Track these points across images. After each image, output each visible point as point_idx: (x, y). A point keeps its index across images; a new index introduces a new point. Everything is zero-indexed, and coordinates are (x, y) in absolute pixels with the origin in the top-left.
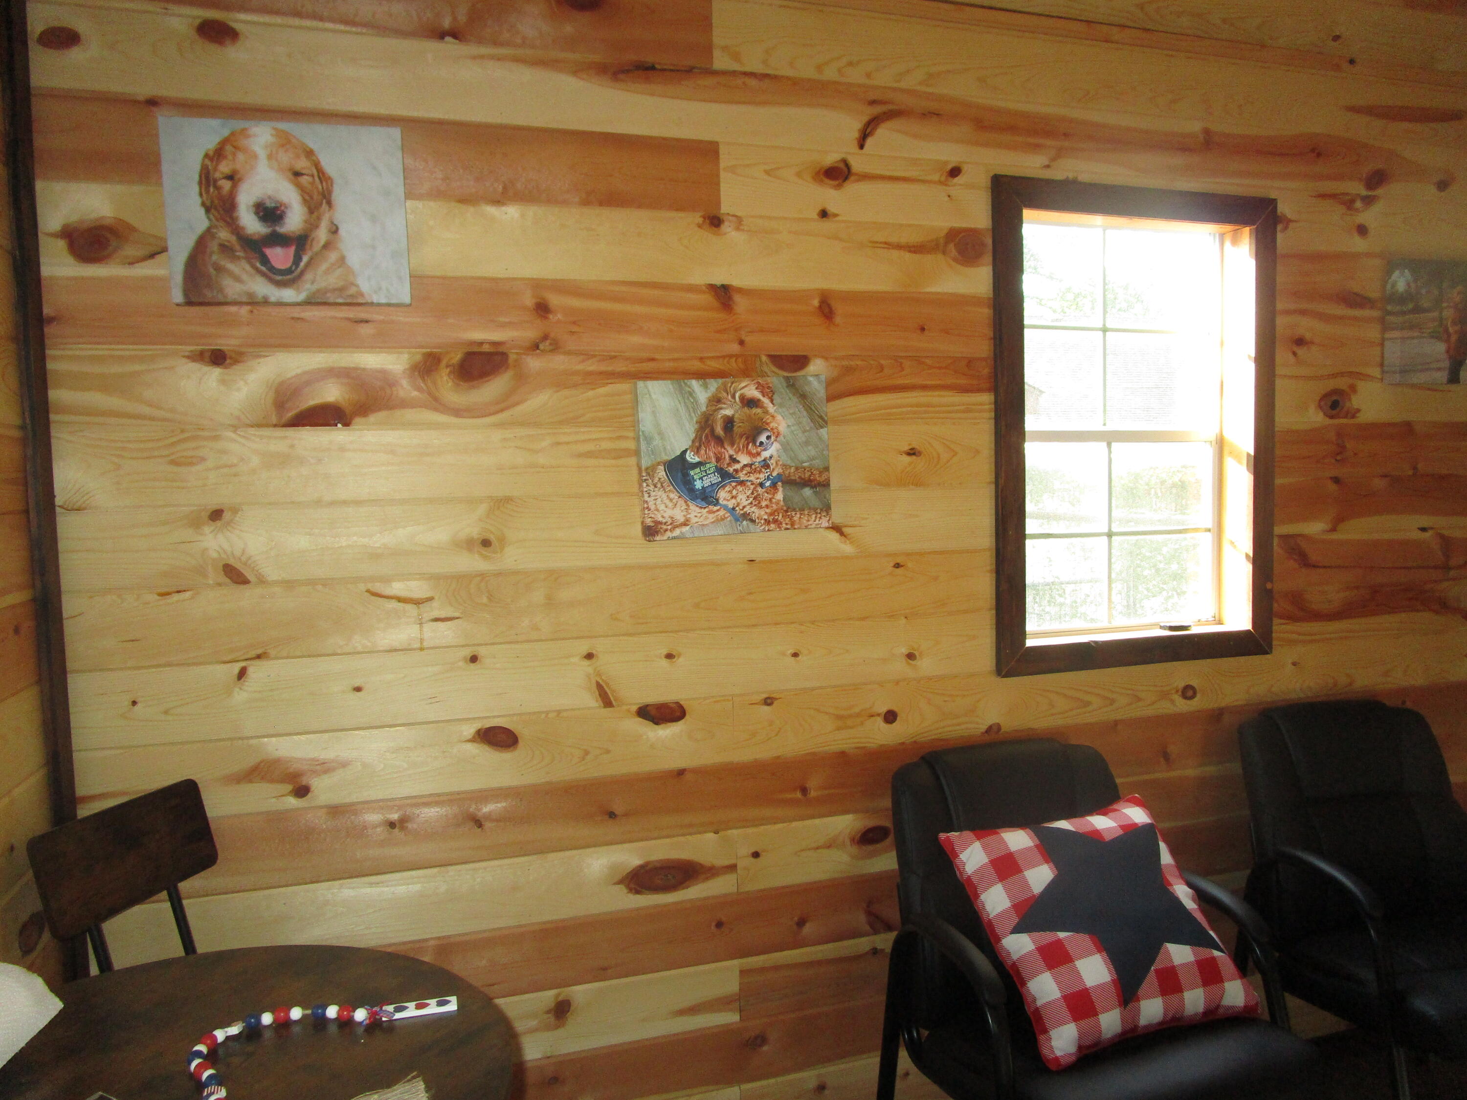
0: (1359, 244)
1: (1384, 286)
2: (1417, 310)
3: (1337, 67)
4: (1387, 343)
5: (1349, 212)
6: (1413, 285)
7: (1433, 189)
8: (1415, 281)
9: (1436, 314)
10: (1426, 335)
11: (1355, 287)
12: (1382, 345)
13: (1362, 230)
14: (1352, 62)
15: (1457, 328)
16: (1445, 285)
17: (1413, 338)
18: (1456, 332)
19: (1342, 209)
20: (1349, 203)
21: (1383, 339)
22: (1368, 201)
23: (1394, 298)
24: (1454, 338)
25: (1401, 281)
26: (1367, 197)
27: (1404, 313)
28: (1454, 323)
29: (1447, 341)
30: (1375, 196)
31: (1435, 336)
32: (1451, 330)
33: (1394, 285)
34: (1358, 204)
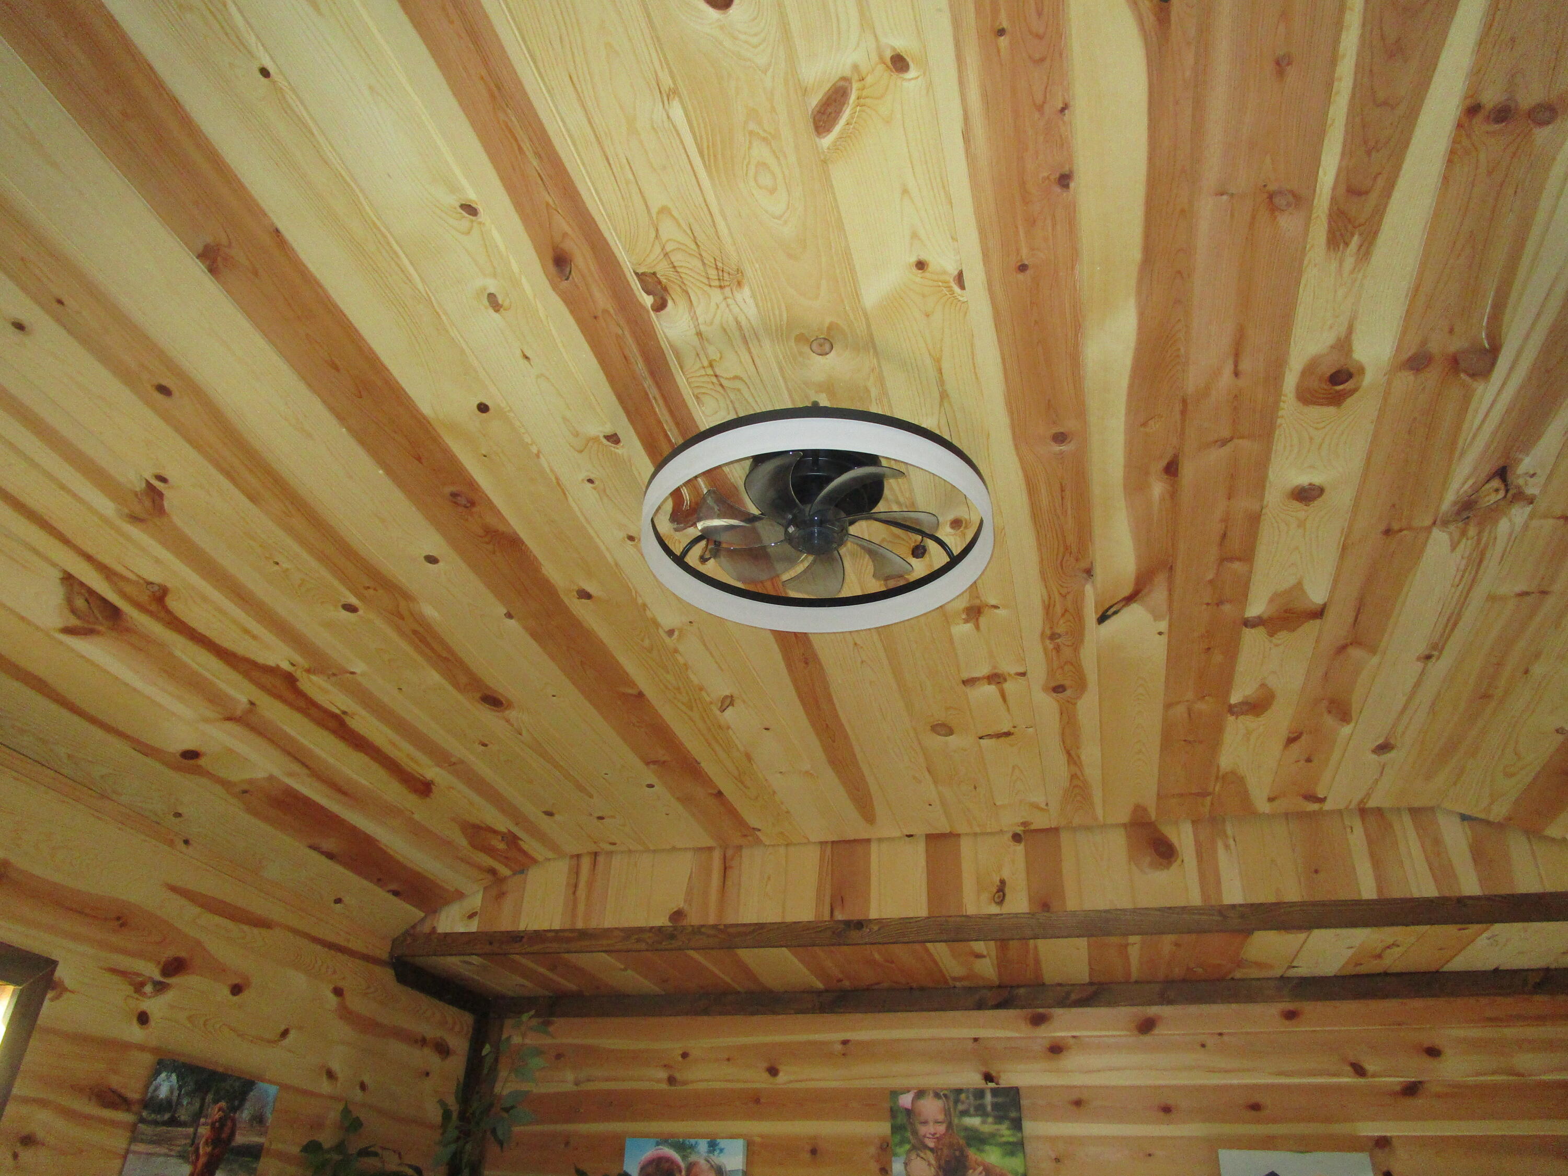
0: (136, 1033)
1: (147, 1087)
2: (174, 1122)
3: (171, 843)
4: (130, 1156)
5: (136, 995)
6: (176, 1093)
7: (226, 991)
8: (180, 1088)
9: (191, 1130)
10: (173, 1153)
11: (115, 1081)
12: (125, 1157)
13: (143, 1019)
14: (186, 842)
15: (209, 1149)
16: (209, 1097)
17: (159, 1155)
18: (206, 1153)
19: (130, 990)
20: (139, 987)
21: (128, 1151)
22: (160, 987)
23: (151, 1104)
24: (202, 1160)
25: (166, 1086)
26: (160, 983)
27: (156, 1123)
28: (206, 1143)
29: (194, 1164)
30: (168, 984)
31: (183, 1156)
32: (201, 1151)
33: (157, 1089)
34: (148, 989)
